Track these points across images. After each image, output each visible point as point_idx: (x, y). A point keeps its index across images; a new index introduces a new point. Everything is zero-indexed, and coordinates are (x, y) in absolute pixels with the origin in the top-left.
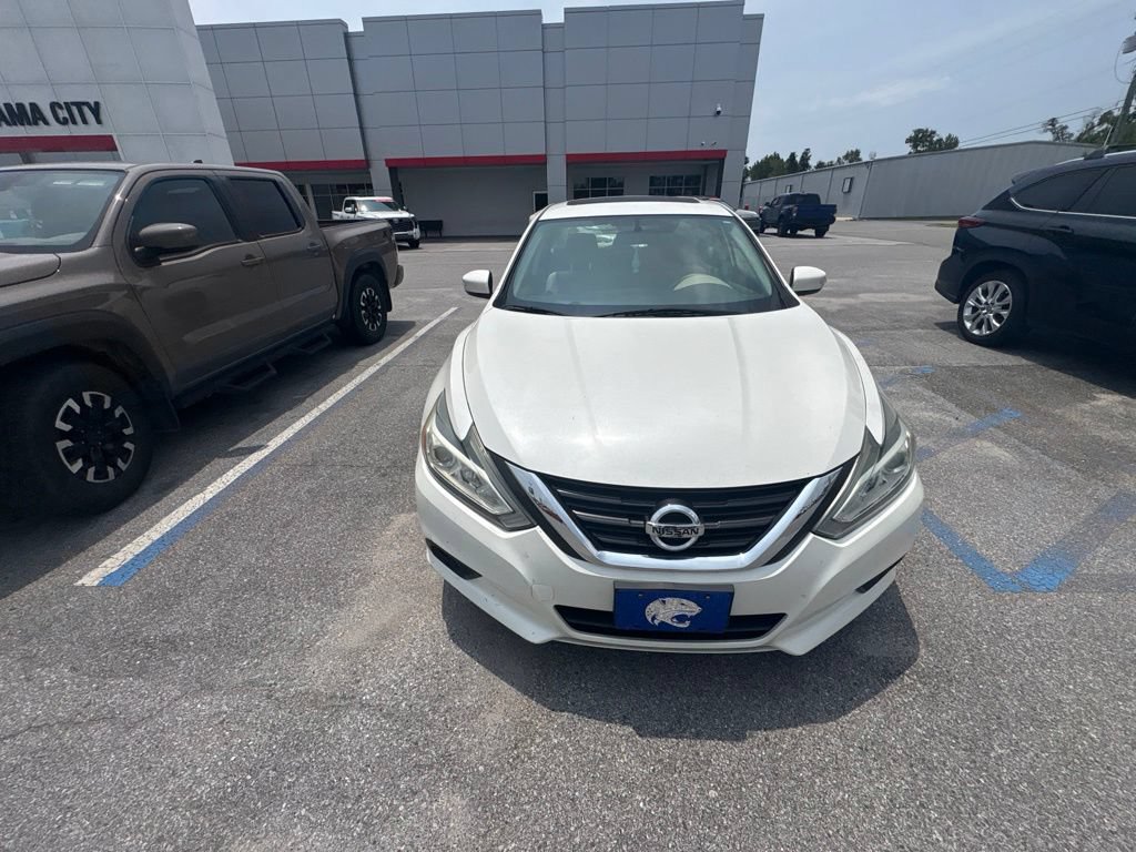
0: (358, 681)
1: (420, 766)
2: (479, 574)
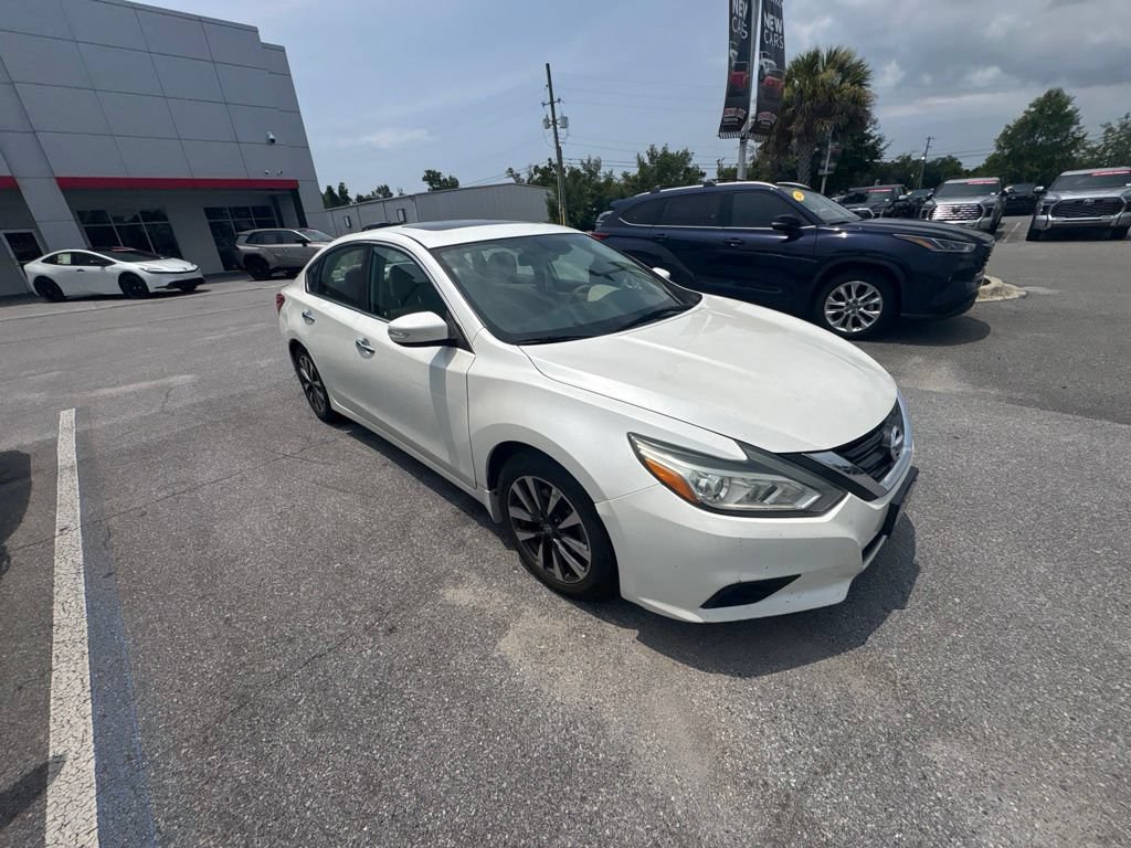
0: (766, 783)
1: (896, 762)
2: (799, 576)
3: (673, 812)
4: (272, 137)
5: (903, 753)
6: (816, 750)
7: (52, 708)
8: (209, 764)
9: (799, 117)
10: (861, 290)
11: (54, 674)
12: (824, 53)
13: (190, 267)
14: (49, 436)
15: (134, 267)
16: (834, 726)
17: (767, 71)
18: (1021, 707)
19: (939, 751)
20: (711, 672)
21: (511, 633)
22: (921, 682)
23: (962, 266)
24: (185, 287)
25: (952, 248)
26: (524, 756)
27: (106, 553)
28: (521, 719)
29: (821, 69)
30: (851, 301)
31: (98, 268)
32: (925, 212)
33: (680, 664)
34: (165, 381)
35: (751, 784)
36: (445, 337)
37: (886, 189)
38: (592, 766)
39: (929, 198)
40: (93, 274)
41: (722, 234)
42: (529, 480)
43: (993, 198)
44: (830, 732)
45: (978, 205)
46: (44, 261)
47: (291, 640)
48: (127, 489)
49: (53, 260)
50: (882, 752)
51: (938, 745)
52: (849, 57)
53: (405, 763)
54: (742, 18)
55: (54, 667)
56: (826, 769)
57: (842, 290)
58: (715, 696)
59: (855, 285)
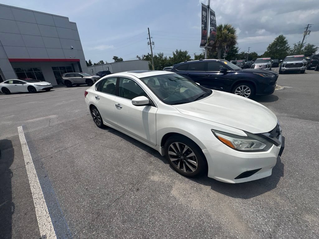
0: (263, 231)
1: (297, 222)
2: (261, 168)
4: (72, 47)
5: (298, 219)
6: (274, 220)
7: (38, 220)
8: (93, 235)
9: (218, 42)
10: (245, 88)
11: (36, 209)
12: (223, 26)
13: (49, 84)
14: (16, 134)
15: (32, 84)
16: (276, 212)
17: (212, 30)
19: (308, 218)
20: (236, 198)
21: (174, 189)
22: (296, 198)
23: (271, 81)
24: (47, 89)
25: (268, 76)
26: (189, 227)
27: (43, 170)
28: (185, 215)
29: (223, 30)
30: (242, 91)
31: (21, 85)
32: (252, 67)
33: (226, 196)
34: (48, 117)
35: (259, 231)
36: (148, 103)
37: (241, 61)
38: (210, 229)
39: (253, 63)
40: (20, 86)
41: (205, 73)
42: (177, 144)
43: (270, 63)
44: (276, 214)
45: (266, 65)
46: (5, 83)
47: (108, 194)
48: (45, 150)
49: (7, 82)
50: (292, 219)
51: (307, 216)
52: (230, 27)
53: (154, 231)
54: (205, 17)
55: (35, 207)
56: (279, 226)
57: (239, 88)
58: (239, 205)
59: (243, 86)
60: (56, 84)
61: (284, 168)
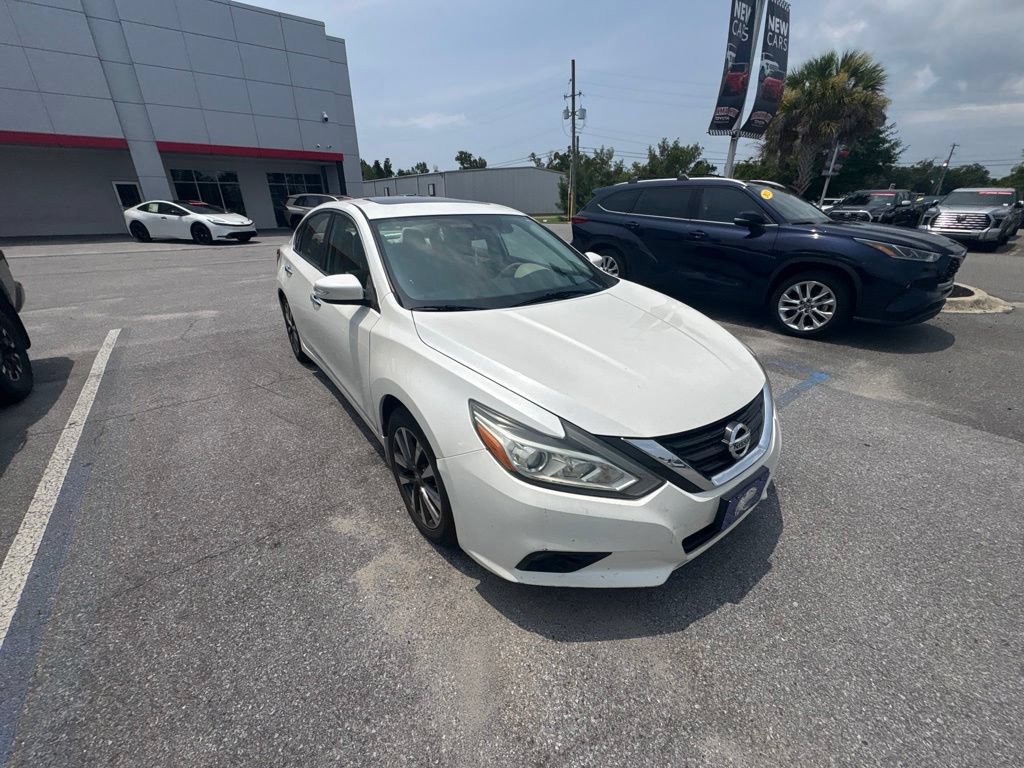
0: (533, 741)
1: (665, 748)
2: (610, 553)
3: (439, 748)
4: (326, 116)
5: (676, 740)
6: (593, 720)
7: (5, 562)
8: (92, 629)
9: (805, 118)
10: (816, 291)
11: (18, 537)
12: (839, 57)
13: (246, 221)
14: (93, 348)
15: (203, 218)
16: (619, 701)
17: (767, 72)
18: (815, 721)
19: (712, 746)
20: (529, 630)
21: (371, 565)
22: (723, 677)
23: (925, 275)
24: (242, 237)
25: (914, 256)
26: (334, 673)
27: (93, 447)
28: (347, 641)
29: (834, 72)
30: (805, 300)
31: (176, 217)
32: (927, 219)
33: (504, 618)
34: (195, 314)
35: (519, 739)
36: (361, 298)
37: (890, 193)
38: (387, 693)
39: (934, 205)
40: (173, 221)
41: (688, 226)
42: (403, 430)
43: (1005, 209)
44: (614, 706)
45: (987, 215)
46: (139, 209)
47: (196, 540)
48: (130, 398)
49: (145, 208)
50: (655, 736)
51: (714, 740)
52: (864, 62)
53: (238, 659)
54: (743, 22)
55: (20, 531)
56: (594, 740)
57: (797, 288)
58: (522, 652)
59: (811, 284)
60: (275, 225)
61: (764, 579)
